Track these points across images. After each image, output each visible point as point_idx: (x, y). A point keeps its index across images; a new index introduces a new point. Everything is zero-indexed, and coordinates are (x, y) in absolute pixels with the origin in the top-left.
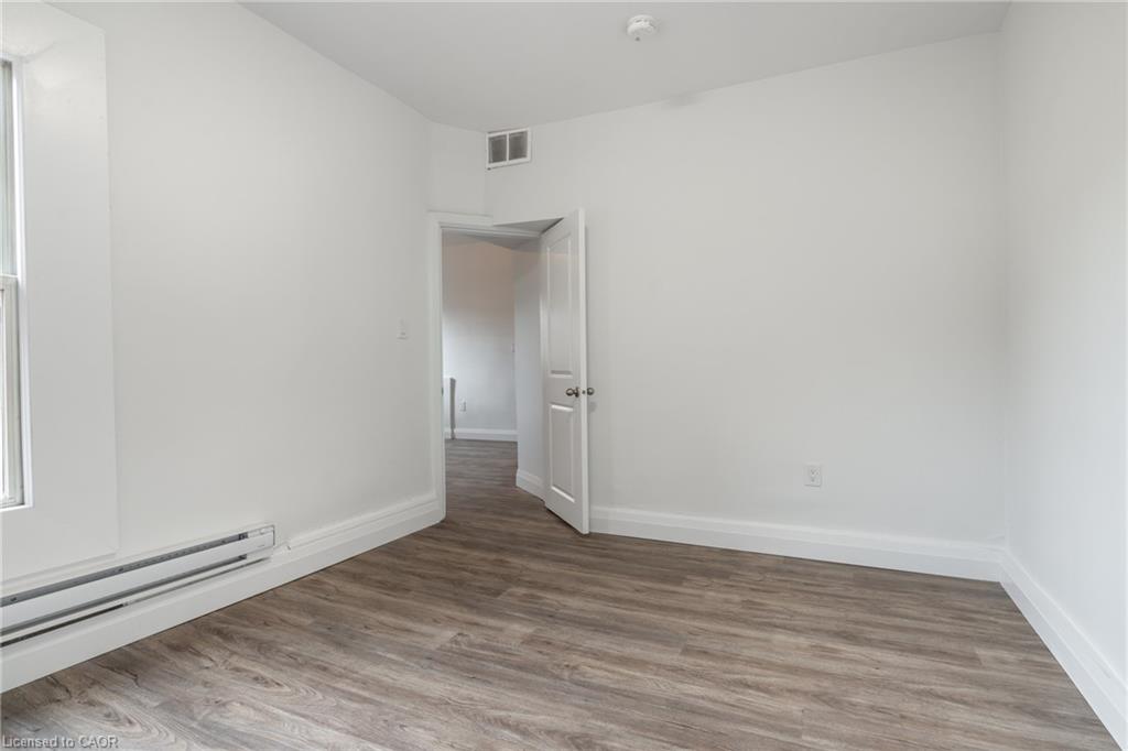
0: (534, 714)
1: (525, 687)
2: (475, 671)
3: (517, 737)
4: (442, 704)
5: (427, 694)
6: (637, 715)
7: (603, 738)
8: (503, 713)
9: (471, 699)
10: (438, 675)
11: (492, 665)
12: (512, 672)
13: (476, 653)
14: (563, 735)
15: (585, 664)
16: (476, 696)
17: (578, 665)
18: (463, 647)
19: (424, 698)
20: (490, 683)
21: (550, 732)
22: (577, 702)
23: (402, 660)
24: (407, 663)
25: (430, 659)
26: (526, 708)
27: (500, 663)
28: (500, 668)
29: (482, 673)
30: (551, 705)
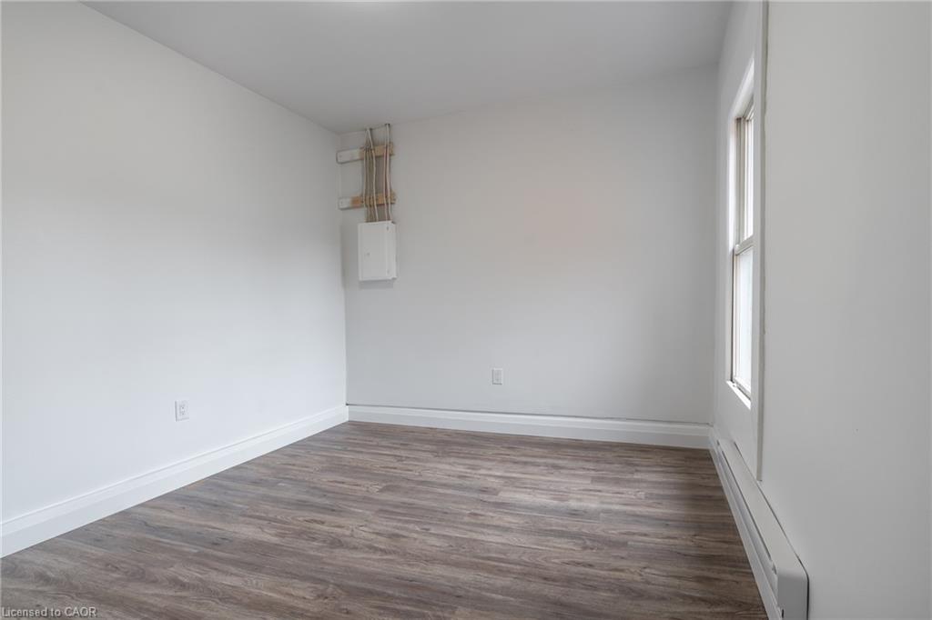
0: (363, 558)
1: (370, 577)
2: (412, 587)
3: (376, 545)
4: (431, 560)
5: (444, 566)
6: (290, 561)
7: (323, 547)
8: (386, 557)
9: (409, 565)
10: (442, 581)
11: (397, 594)
12: (379, 588)
13: (415, 606)
14: (347, 547)
15: (309, 601)
16: (407, 568)
17: (315, 599)
18: (430, 613)
19: (446, 563)
20: (398, 578)
21: (355, 548)
22: (330, 567)
23: (484, 593)
24: (478, 591)
25: (458, 597)
26: (369, 561)
27: (390, 597)
28: (390, 592)
29: (406, 586)
30: (350, 564)
